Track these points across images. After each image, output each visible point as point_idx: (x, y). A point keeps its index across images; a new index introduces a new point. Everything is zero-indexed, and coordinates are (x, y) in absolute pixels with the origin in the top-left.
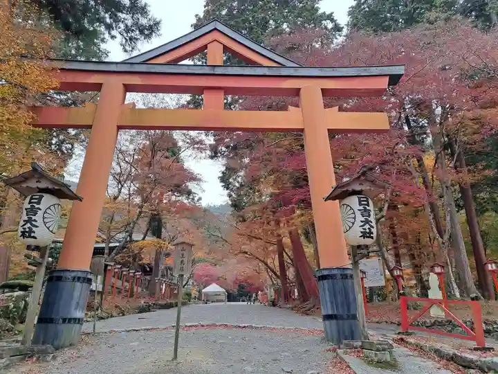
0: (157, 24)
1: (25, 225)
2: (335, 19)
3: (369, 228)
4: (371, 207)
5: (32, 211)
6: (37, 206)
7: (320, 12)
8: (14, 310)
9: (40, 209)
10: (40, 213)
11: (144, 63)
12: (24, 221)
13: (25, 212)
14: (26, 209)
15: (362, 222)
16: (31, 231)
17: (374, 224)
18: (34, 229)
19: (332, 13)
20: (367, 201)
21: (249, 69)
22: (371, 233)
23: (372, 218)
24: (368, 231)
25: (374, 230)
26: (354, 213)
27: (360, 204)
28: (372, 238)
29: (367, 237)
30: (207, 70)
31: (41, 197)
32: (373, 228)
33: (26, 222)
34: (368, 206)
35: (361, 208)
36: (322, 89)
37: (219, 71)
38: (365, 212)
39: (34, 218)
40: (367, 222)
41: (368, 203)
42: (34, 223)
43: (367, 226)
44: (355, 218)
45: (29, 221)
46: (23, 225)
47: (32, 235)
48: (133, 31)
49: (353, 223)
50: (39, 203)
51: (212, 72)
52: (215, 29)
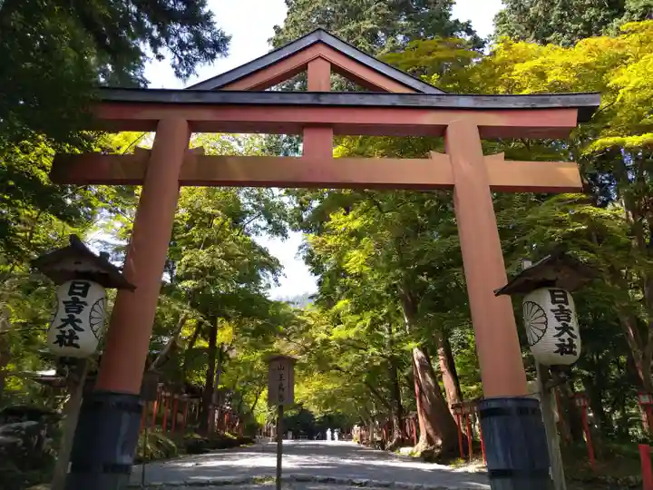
0: (225, 40)
1: (64, 326)
2: (473, 29)
3: (569, 339)
4: (571, 306)
5: (76, 306)
6: (81, 299)
7: (452, 19)
8: (24, 448)
9: (86, 305)
10: (87, 310)
11: (217, 90)
12: (63, 320)
13: (62, 307)
14: (64, 302)
15: (558, 329)
16: (72, 336)
17: (576, 332)
18: (78, 333)
19: (469, 22)
20: (565, 296)
21: (370, 97)
22: (572, 345)
23: (573, 323)
24: (567, 343)
25: (577, 342)
26: (545, 315)
27: (554, 302)
28: (575, 354)
29: (567, 353)
30: (308, 100)
31: (87, 286)
32: (575, 337)
33: (66, 322)
34: (567, 304)
35: (555, 307)
36: (479, 127)
37: (325, 100)
38: (562, 314)
39: (77, 316)
40: (565, 328)
41: (566, 299)
42: (77, 324)
43: (566, 336)
44: (546, 323)
45: (71, 320)
46: (61, 327)
47: (75, 341)
48: (190, 48)
49: (544, 331)
50: (84, 294)
51: (315, 102)
52: (319, 42)
